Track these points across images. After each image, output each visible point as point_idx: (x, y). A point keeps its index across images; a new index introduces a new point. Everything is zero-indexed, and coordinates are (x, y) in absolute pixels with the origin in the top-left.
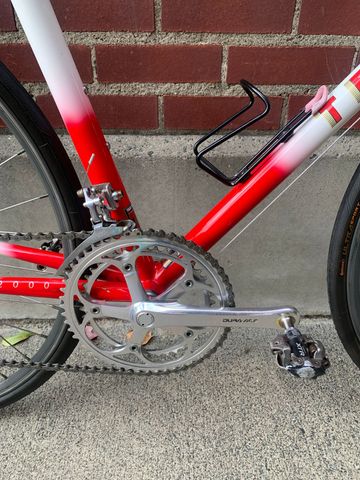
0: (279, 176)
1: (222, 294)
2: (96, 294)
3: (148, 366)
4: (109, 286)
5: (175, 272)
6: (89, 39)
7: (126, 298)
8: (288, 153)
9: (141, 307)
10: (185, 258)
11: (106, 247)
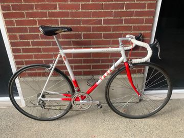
0: (97, 86)
1: (91, 99)
2: (75, 100)
3: (82, 109)
4: (77, 99)
5: (85, 97)
6: (73, 65)
7: (79, 100)
8: (98, 83)
9: (81, 101)
10: (87, 95)
11: (77, 95)
